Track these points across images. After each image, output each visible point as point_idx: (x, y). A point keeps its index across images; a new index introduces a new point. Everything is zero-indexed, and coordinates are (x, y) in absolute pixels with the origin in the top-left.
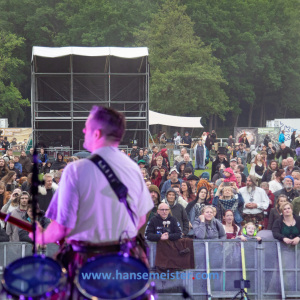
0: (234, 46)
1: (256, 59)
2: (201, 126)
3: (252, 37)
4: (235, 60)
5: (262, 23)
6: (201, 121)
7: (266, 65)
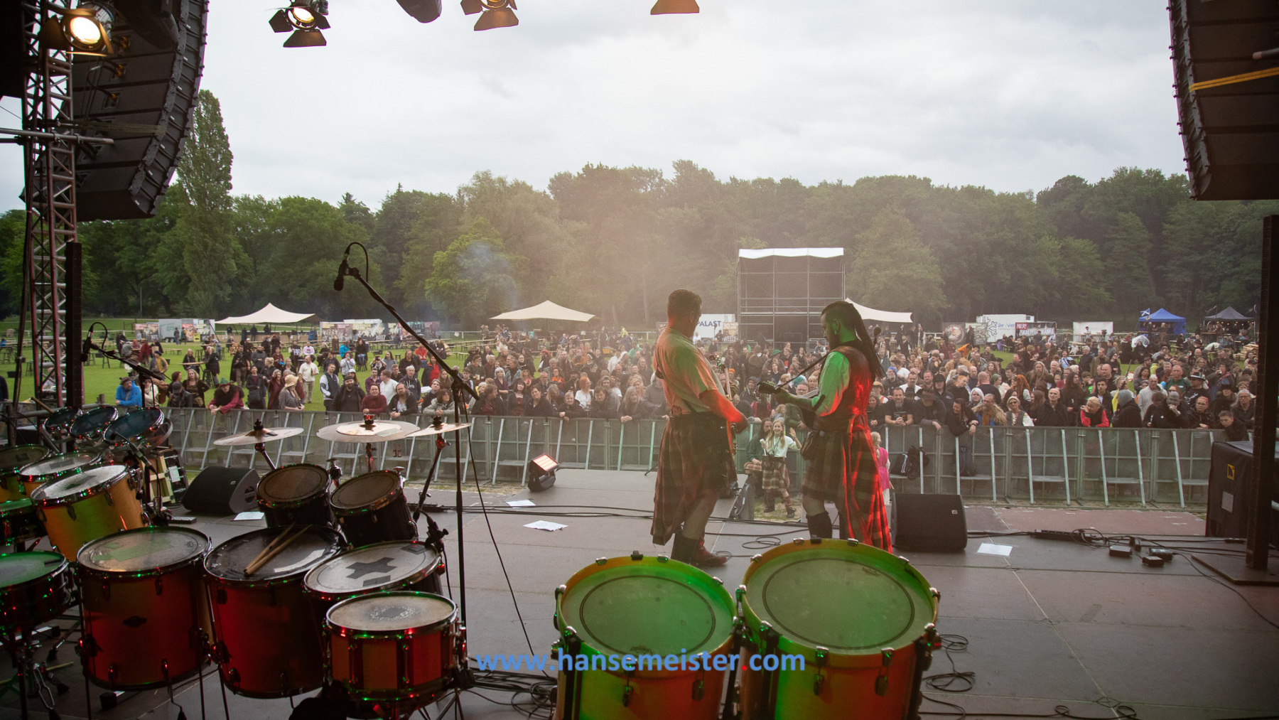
1: (985, 258)
2: (911, 321)
3: (982, 237)
6: (912, 317)
7: (996, 264)
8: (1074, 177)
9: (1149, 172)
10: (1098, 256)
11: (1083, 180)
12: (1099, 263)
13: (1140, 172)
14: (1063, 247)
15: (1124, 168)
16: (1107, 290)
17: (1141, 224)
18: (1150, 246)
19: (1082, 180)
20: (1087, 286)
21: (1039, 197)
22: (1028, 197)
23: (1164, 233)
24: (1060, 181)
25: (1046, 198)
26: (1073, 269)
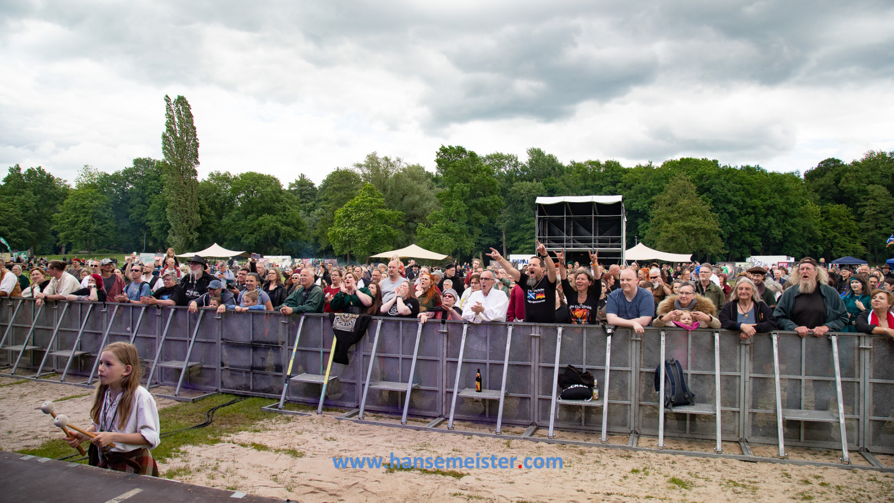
0: (745, 210)
1: (762, 219)
2: (689, 261)
3: (758, 203)
4: (745, 220)
5: (765, 193)
6: (691, 257)
7: (770, 223)
8: (833, 159)
10: (852, 218)
12: (853, 223)
13: (885, 154)
14: (823, 212)
15: (873, 152)
16: (862, 244)
17: (887, 193)
19: (838, 161)
20: (844, 241)
21: (805, 175)
22: (796, 175)
24: (822, 163)
25: (811, 175)
26: (832, 228)
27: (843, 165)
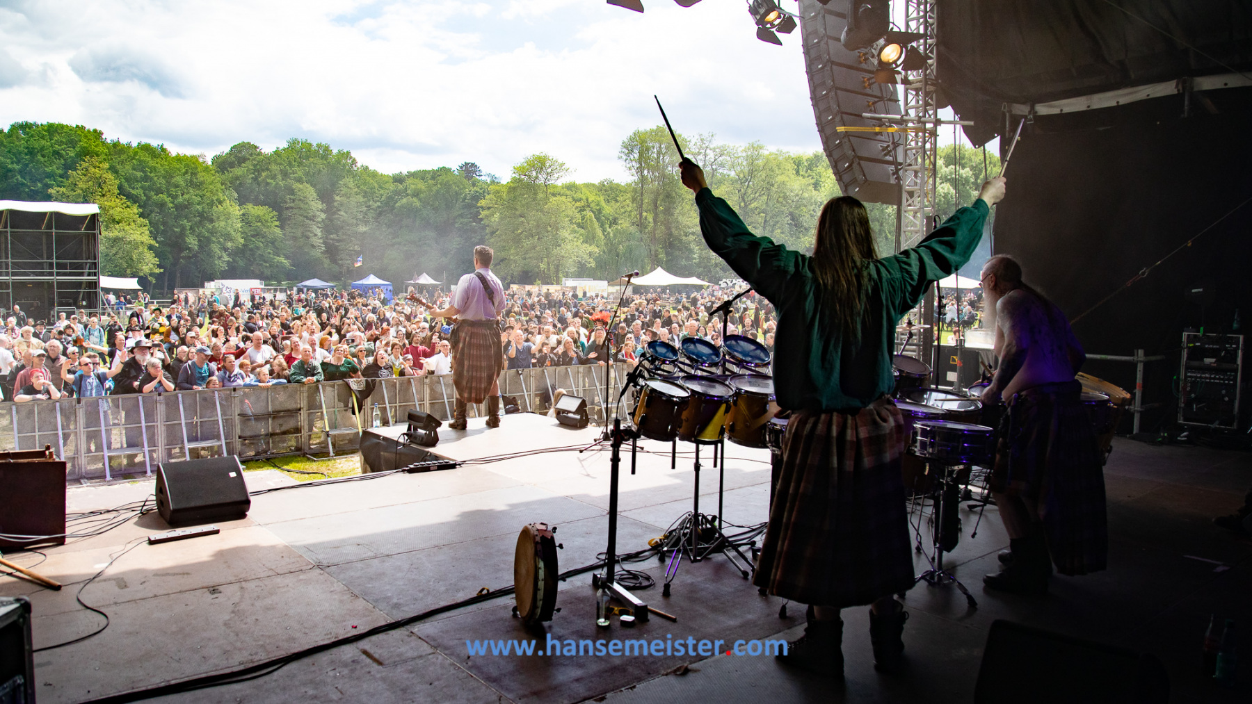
8: (249, 143)
9: (319, 146)
10: (277, 223)
11: (258, 148)
12: (278, 230)
13: (311, 145)
14: (243, 215)
15: (296, 140)
16: (287, 257)
17: (315, 194)
18: (323, 216)
19: (256, 147)
20: (270, 253)
21: (213, 162)
22: (201, 160)
23: (335, 204)
24: (234, 147)
25: (223, 164)
26: (253, 236)
27: (260, 154)
